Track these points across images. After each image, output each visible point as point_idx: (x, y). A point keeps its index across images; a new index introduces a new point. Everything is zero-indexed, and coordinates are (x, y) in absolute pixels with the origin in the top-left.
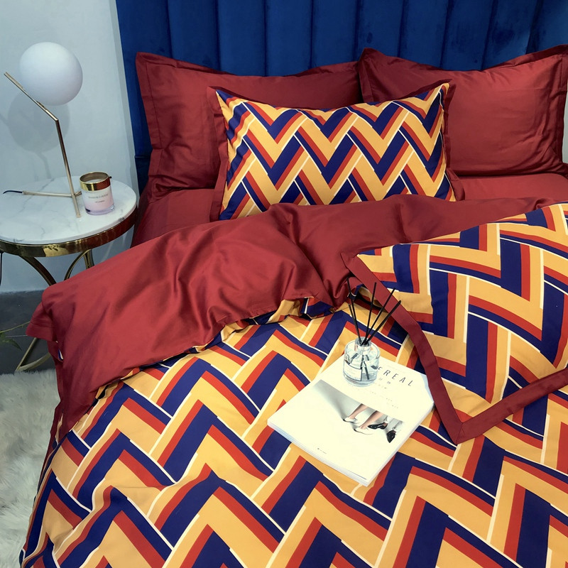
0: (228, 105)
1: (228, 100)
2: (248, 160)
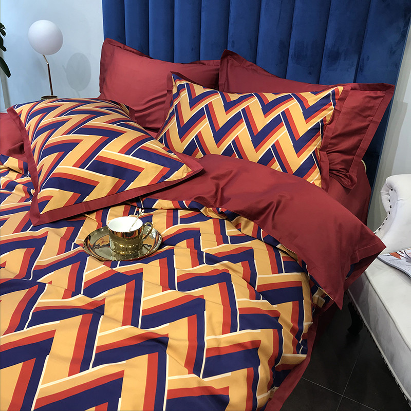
0: (176, 83)
1: (176, 80)
2: (171, 121)
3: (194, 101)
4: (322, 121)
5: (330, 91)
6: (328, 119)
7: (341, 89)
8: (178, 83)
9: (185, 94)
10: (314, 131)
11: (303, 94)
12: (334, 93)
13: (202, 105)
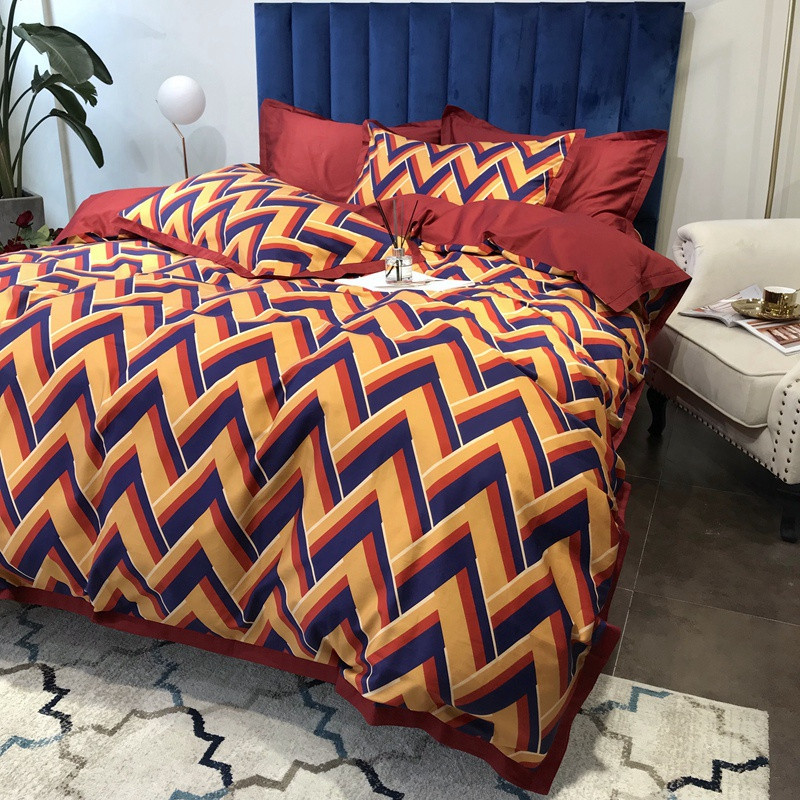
1: (374, 130)
3: (393, 154)
4: (547, 173)
5: (559, 139)
6: (556, 171)
7: (572, 135)
8: (376, 133)
9: (383, 146)
10: (537, 183)
11: (527, 143)
12: (563, 142)
13: (404, 158)
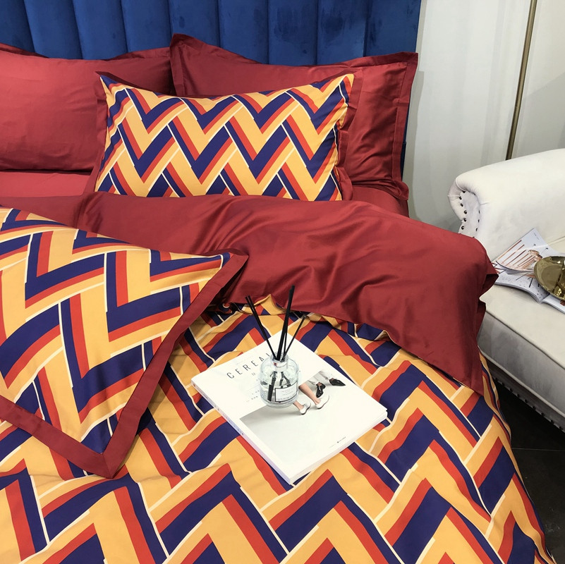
0: (111, 91)
1: (111, 85)
2: (118, 150)
3: (150, 118)
4: (336, 127)
6: (341, 123)
7: (351, 77)
8: (117, 89)
10: (329, 140)
11: (302, 89)
12: (343, 84)
13: (164, 123)
